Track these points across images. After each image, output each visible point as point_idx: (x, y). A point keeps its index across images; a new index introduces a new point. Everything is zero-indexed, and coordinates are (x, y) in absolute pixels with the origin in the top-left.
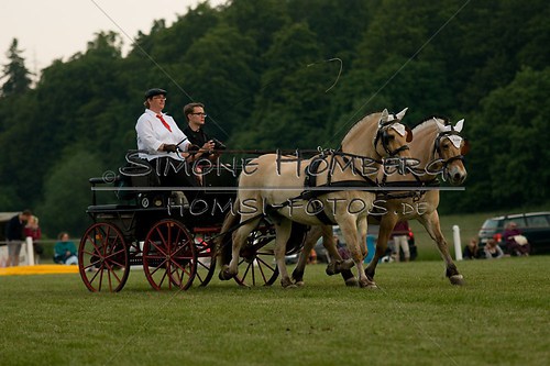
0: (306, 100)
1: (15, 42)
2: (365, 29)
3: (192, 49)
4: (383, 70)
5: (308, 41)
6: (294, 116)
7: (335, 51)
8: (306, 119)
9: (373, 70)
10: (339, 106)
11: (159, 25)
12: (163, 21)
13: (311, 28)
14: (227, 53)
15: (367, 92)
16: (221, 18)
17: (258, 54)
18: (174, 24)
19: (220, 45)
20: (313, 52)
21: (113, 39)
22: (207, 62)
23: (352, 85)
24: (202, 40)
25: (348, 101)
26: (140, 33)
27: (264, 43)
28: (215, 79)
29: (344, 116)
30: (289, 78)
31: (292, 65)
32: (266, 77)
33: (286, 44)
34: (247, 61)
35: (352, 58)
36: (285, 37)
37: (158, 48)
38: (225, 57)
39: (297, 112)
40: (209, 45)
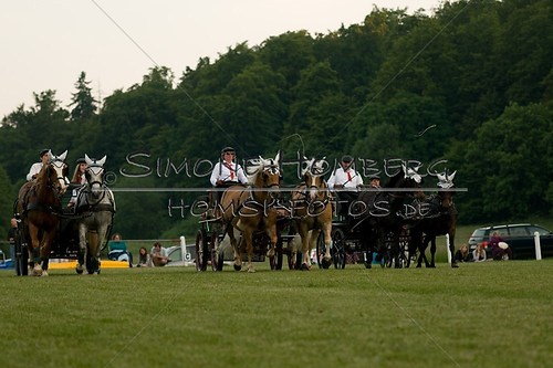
0: (327, 127)
1: (83, 75)
2: (378, 69)
3: (231, 83)
4: (393, 103)
5: (329, 77)
6: (316, 141)
7: (353, 86)
8: (326, 143)
9: (384, 103)
10: (355, 132)
11: (204, 62)
12: (207, 59)
13: (333, 67)
14: (261, 87)
15: (378, 122)
16: (256, 57)
17: (287, 88)
18: (217, 61)
19: (255, 80)
20: (334, 87)
21: (165, 74)
22: (244, 94)
23: (366, 115)
24: (239, 75)
25: (362, 129)
26: (188, 69)
27: (293, 78)
28: (251, 108)
29: (360, 141)
30: (312, 109)
31: (316, 98)
32: (294, 108)
33: (310, 80)
34: (278, 94)
35: (367, 92)
36: (310, 74)
37: (203, 81)
38: (259, 90)
39: (320, 137)
40: (246, 79)
